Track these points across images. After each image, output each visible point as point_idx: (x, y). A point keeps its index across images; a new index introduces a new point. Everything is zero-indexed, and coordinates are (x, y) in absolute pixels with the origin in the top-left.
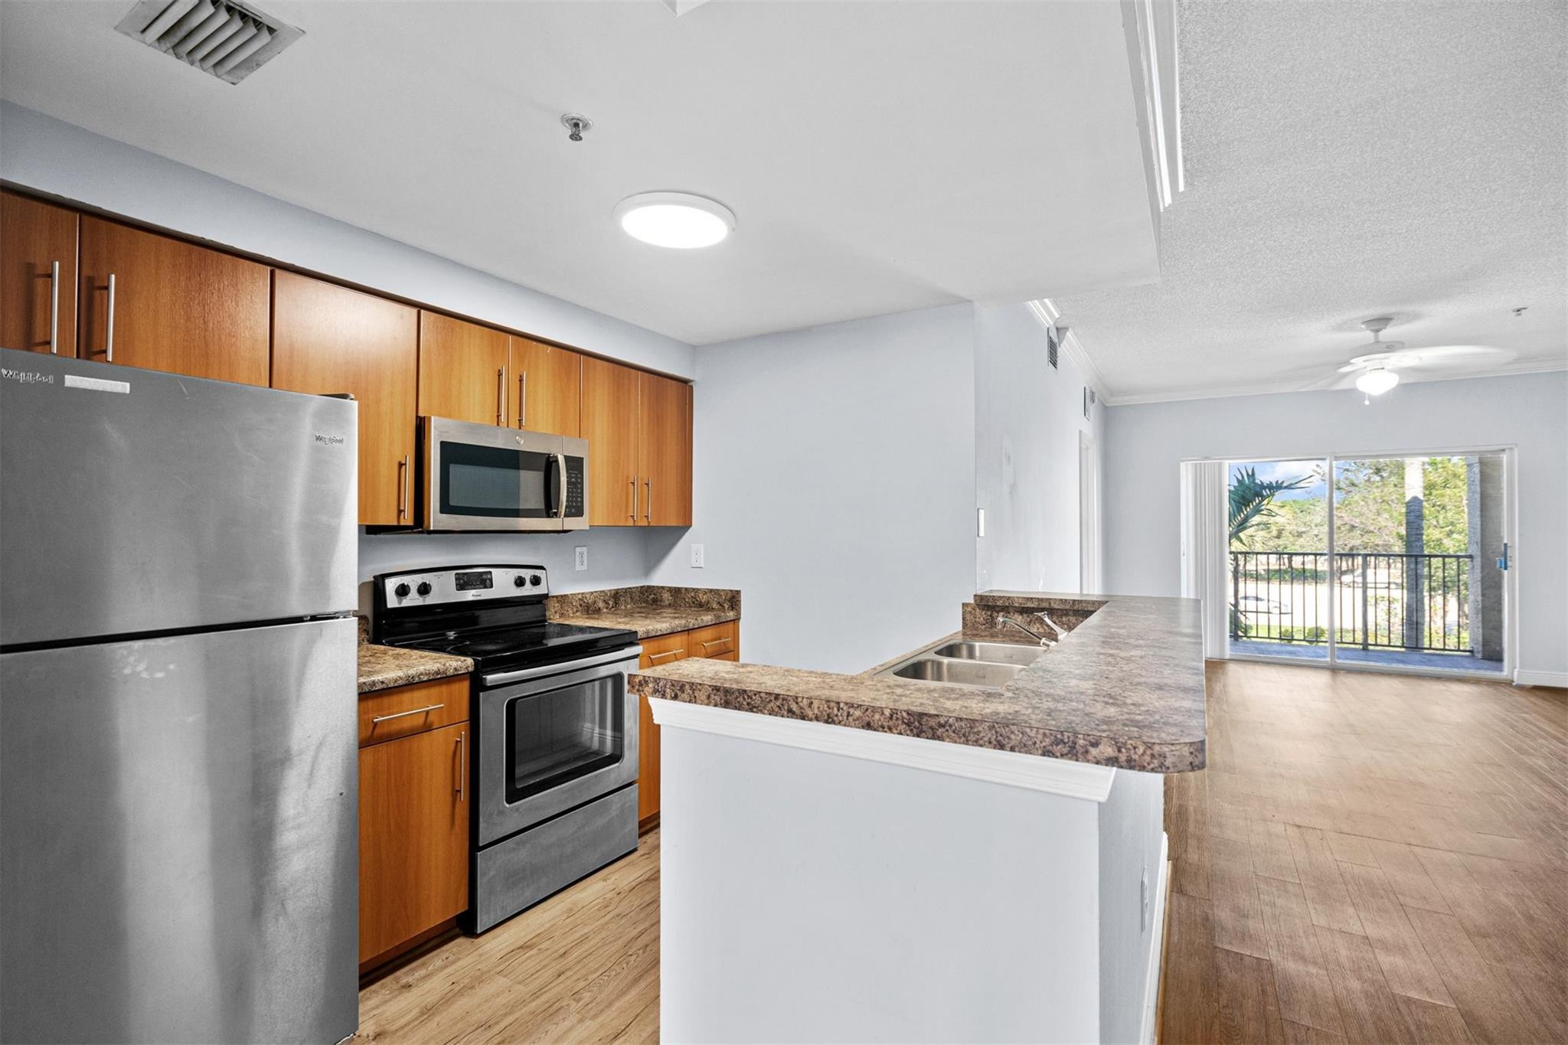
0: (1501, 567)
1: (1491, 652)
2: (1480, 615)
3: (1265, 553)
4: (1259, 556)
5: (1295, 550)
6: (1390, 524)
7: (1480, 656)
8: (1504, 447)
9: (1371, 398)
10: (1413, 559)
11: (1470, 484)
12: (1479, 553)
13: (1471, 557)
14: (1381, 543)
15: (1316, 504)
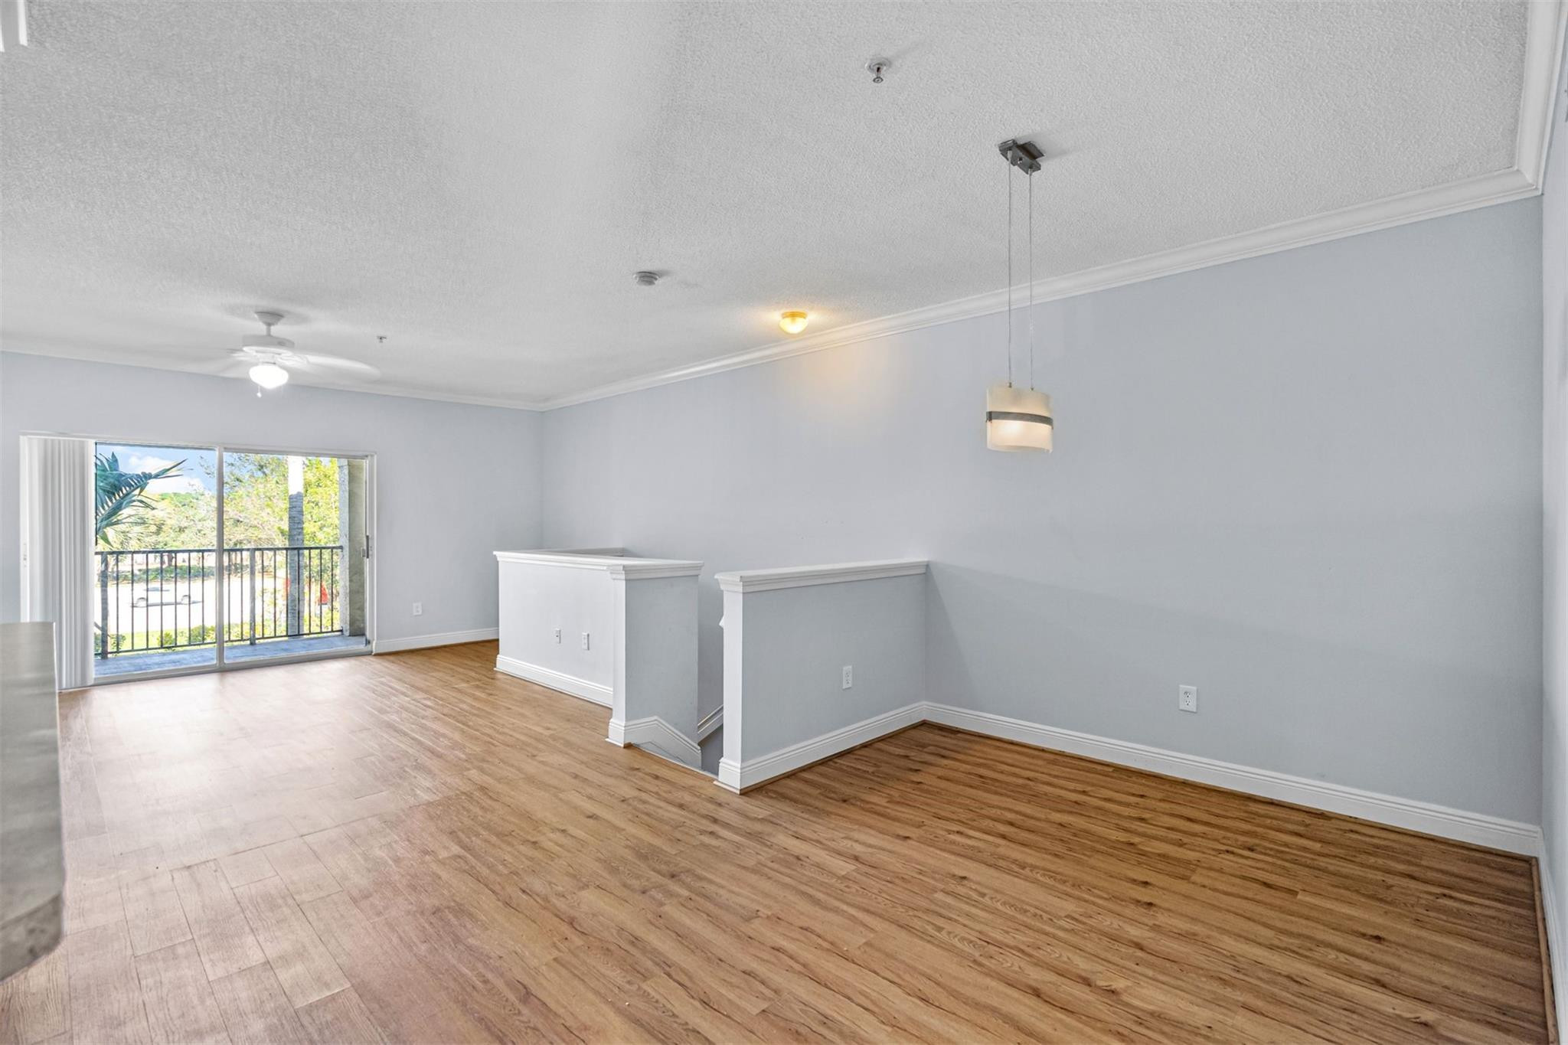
0: (364, 556)
1: (357, 630)
2: (348, 598)
3: (144, 552)
4: (134, 555)
5: (176, 547)
6: (272, 519)
7: (347, 633)
8: (367, 453)
9: (263, 390)
10: (296, 552)
11: (341, 484)
12: (347, 544)
13: (341, 547)
14: (264, 537)
15: (200, 497)
